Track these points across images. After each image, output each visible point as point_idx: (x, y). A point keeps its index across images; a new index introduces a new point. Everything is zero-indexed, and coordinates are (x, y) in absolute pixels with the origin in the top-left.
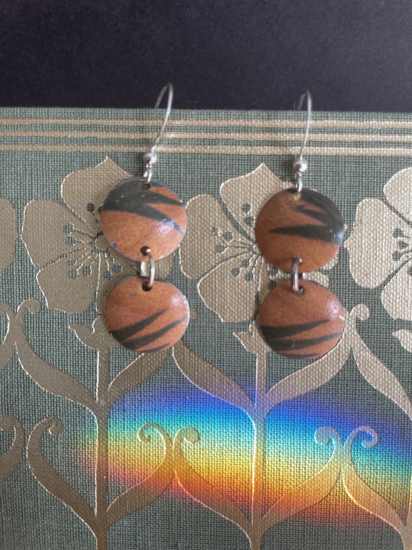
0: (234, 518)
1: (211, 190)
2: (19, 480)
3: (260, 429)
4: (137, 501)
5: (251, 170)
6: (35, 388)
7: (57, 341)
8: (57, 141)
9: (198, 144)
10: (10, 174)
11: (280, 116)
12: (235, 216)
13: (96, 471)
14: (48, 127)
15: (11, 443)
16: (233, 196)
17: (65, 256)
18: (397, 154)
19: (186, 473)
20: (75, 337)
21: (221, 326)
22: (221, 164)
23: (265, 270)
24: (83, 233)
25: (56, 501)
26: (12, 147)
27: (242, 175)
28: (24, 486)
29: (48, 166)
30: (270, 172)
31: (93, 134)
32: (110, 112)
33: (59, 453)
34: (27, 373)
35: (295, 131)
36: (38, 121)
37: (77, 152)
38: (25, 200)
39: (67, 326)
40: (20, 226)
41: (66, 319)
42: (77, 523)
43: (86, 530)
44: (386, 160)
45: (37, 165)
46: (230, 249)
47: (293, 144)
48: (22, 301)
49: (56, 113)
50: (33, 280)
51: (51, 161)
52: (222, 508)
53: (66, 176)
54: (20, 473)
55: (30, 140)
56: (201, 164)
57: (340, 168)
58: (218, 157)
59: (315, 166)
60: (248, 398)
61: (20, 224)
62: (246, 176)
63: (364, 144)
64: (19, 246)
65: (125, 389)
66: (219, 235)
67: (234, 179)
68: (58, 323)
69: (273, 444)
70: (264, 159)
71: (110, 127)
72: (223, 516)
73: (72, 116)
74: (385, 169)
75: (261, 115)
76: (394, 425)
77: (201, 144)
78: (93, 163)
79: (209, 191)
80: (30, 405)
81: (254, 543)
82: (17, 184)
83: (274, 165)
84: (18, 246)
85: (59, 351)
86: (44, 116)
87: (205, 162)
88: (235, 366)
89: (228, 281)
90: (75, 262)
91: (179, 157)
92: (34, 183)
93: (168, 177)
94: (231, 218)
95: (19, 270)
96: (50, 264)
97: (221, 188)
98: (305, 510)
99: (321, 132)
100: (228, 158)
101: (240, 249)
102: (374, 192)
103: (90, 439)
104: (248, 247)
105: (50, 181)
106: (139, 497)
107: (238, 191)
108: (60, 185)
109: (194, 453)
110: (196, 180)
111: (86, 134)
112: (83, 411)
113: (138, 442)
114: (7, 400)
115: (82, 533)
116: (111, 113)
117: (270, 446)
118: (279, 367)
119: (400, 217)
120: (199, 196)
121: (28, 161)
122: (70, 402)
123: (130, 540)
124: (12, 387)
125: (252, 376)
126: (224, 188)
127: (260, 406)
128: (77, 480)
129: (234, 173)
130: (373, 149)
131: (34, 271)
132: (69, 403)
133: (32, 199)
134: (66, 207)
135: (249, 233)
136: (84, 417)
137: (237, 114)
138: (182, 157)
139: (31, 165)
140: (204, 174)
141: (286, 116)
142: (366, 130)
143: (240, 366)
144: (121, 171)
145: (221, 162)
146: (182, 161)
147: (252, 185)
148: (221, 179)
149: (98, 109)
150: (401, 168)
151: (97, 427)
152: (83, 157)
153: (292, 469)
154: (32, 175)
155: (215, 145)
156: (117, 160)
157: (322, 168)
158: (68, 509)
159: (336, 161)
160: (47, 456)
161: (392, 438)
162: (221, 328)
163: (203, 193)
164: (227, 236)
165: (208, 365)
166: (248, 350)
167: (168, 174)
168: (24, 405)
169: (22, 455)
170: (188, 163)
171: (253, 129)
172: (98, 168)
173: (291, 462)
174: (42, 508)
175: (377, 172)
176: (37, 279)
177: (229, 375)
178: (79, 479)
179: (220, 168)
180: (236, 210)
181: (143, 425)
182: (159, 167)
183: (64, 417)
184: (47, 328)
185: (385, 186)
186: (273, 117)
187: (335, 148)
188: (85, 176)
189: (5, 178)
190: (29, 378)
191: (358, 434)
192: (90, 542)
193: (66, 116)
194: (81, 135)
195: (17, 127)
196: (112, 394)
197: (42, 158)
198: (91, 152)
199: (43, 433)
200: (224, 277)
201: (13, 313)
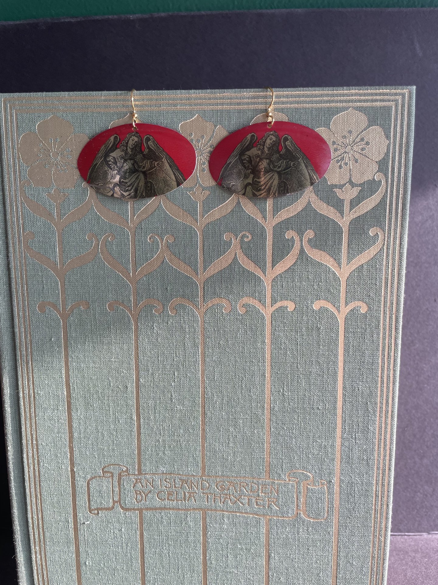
1: (175, 127)
3: (201, 235)
4: (149, 269)
5: (192, 117)
6: (102, 220)
8: (106, 107)
9: (168, 106)
11: (204, 92)
13: (130, 256)
15: (92, 246)
16: (185, 129)
18: (256, 109)
19: (170, 256)
21: (182, 189)
23: (200, 163)
25: (113, 270)
28: (98, 264)
29: (103, 118)
30: (201, 118)
31: (122, 103)
33: (114, 249)
34: (98, 213)
35: (211, 99)
36: (97, 98)
37: (115, 112)
42: (123, 280)
43: (127, 283)
44: (251, 111)
45: (98, 118)
47: (210, 105)
51: (104, 116)
52: (186, 271)
53: (111, 123)
54: (97, 258)
56: (170, 115)
57: (231, 115)
58: (177, 112)
60: (195, 221)
62: (190, 120)
63: (241, 104)
65: (141, 219)
67: (185, 122)
69: (207, 241)
70: (198, 112)
71: (129, 100)
72: (187, 274)
73: (112, 95)
74: (251, 115)
75: (196, 92)
76: (258, 231)
78: (122, 117)
80: (100, 228)
81: (200, 286)
82: (89, 127)
86: (99, 95)
87: (172, 115)
88: (189, 207)
92: (96, 127)
97: (179, 126)
98: (221, 270)
99: (222, 99)
100: (182, 112)
103: (127, 242)
105: (104, 126)
106: (150, 267)
107: (187, 127)
108: (108, 127)
109: (173, 247)
111: (119, 103)
112: (124, 230)
113: (148, 242)
114: (90, 226)
117: (205, 242)
118: (208, 207)
122: (118, 225)
123: (147, 287)
124: (92, 220)
125: (196, 212)
126: (181, 126)
127: (200, 225)
128: (122, 260)
129: (185, 119)
130: (245, 106)
136: (124, 232)
137: (185, 92)
139: (95, 118)
140: (172, 120)
141: (207, 92)
142: (242, 97)
143: (191, 207)
145: (179, 114)
146: (162, 114)
147: (193, 124)
148: (179, 122)
149: (123, 92)
150: (258, 114)
151: (130, 237)
152: (118, 114)
153: (215, 252)
154: (95, 123)
155: (176, 106)
158: (119, 274)
159: (229, 112)
161: (258, 236)
165: (177, 207)
166: (194, 200)
168: (97, 228)
169: (98, 251)
170: (164, 115)
172: (125, 119)
173: (215, 249)
174: (107, 274)
175: (247, 117)
177: (186, 211)
179: (179, 117)
181: (150, 235)
182: (152, 117)
183: (115, 232)
185: (251, 123)
186: (201, 93)
188: (119, 123)
189: (84, 125)
191: (243, 235)
192: (129, 289)
194: (116, 104)
196: (136, 221)
197: (100, 115)
198: (121, 112)
199: (106, 240)
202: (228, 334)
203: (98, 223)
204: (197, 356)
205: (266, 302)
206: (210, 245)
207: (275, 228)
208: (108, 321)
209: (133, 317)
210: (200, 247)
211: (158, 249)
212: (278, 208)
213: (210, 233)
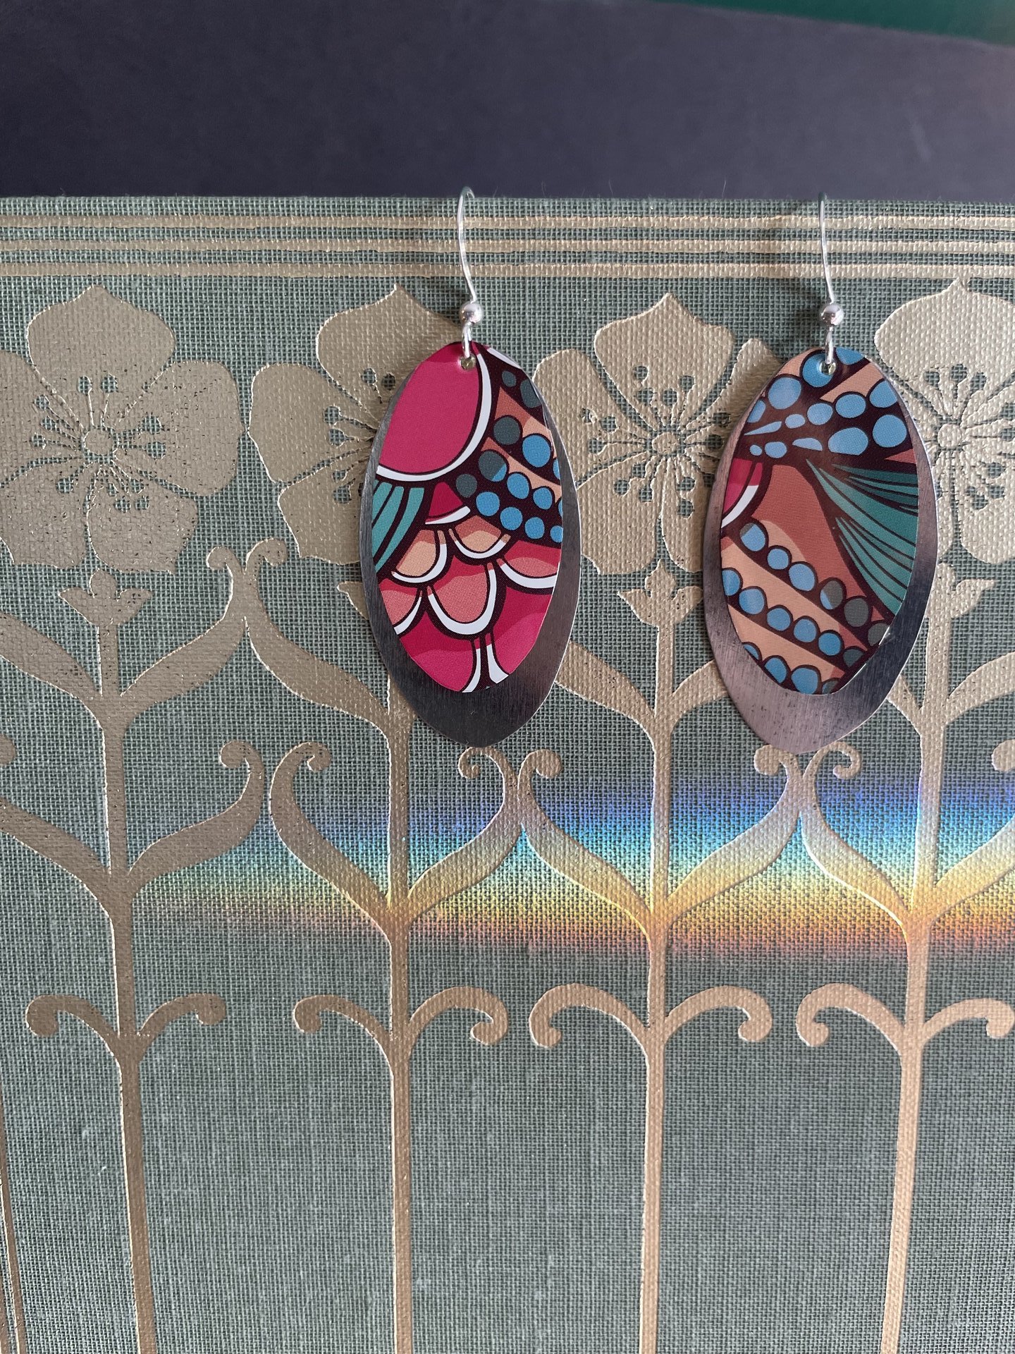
0: (621, 900)
1: (577, 343)
2: (256, 851)
3: (663, 751)
4: (460, 878)
5: (647, 305)
6: (281, 692)
7: (318, 611)
8: (306, 258)
9: (554, 261)
10: (224, 317)
11: (697, 209)
12: (621, 388)
13: (388, 829)
14: (289, 233)
15: (242, 788)
16: (616, 351)
17: (326, 463)
18: (899, 276)
19: (540, 828)
20: (349, 605)
21: (598, 581)
22: (596, 296)
23: (673, 483)
24: (357, 423)
25: (321, 883)
26: (227, 270)
27: (631, 315)
28: (264, 860)
29: (292, 303)
30: (680, 309)
31: (370, 244)
32: (398, 205)
33: (325, 802)
34: (268, 668)
35: (723, 236)
36: (272, 222)
37: (342, 277)
38: (252, 365)
39: (333, 585)
40: (245, 412)
41: (332, 573)
42: (357, 920)
43: (372, 931)
44: (880, 285)
45: (272, 303)
46: (611, 447)
47: (720, 260)
48: (254, 544)
49: (303, 206)
50: (271, 507)
51: (297, 294)
52: (602, 885)
53: (323, 321)
54: (258, 838)
55: (257, 256)
56: (560, 296)
58: (590, 283)
59: (758, 297)
60: (642, 700)
61: (245, 408)
62: (639, 316)
63: (843, 257)
64: (244, 448)
66: (593, 422)
67: (618, 322)
68: (319, 581)
69: (685, 776)
70: (669, 286)
71: (399, 232)
72: (603, 898)
73: (332, 213)
74: (878, 301)
75: (665, 206)
76: (888, 740)
77: (559, 260)
78: (371, 297)
79: (575, 344)
80: (273, 723)
81: (654, 942)
82: (238, 337)
83: (687, 297)
84: (245, 446)
85: (321, 629)
86: (281, 213)
87: (568, 293)
88: (620, 648)
89: (609, 503)
90: (344, 474)
91: (521, 284)
92: (267, 335)
93: (502, 320)
94: (613, 392)
95: (246, 490)
96: (300, 478)
97: (595, 338)
98: (739, 884)
99: (768, 236)
100: (608, 286)
101: (628, 445)
102: (858, 342)
103: (377, 776)
104: (643, 442)
105: (297, 332)
107: (626, 342)
108: (314, 338)
109: (554, 795)
110: (552, 325)
111: (359, 244)
112: (365, 729)
113: (459, 778)
114: (233, 715)
115: (365, 936)
116: (401, 207)
117: (680, 779)
118: (695, 647)
119: (902, 385)
120: (558, 352)
121: (256, 294)
122: (343, 716)
123: (448, 944)
124: (242, 692)
125: (649, 664)
126: (601, 337)
127: (663, 713)
128: (357, 846)
129: (618, 312)
130: (859, 266)
131: (273, 490)
132: (341, 717)
133: (264, 364)
134: (325, 377)
135: (645, 417)
136: (368, 739)
137: (623, 206)
138: (528, 285)
139: (262, 302)
140: (565, 313)
141: (708, 209)
142: (846, 232)
143: (630, 648)
144: (420, 311)
145: (596, 292)
146: (527, 290)
147: (650, 333)
148: (596, 323)
149: (377, 200)
150: (905, 299)
151: (390, 755)
152: (352, 286)
154: (263, 320)
155: (584, 261)
156: (414, 291)
157: (770, 300)
158: (342, 897)
159: (793, 289)
160: (304, 808)
161: (885, 761)
162: (596, 584)
163: (565, 348)
164: (606, 424)
165: (575, 647)
166: (642, 621)
167: (503, 316)
168: (263, 723)
169: (262, 808)
170: (537, 294)
171: (651, 232)
172: (380, 305)
173: (715, 805)
174: (297, 896)
175: (864, 307)
176: (279, 504)
177: (610, 663)
178: (360, 844)
179: (593, 303)
180: (621, 377)
182: (486, 302)
183: (333, 741)
184: (300, 589)
185: (877, 332)
186: (685, 211)
187: (792, 266)
188: (356, 322)
189: (215, 326)
190: (270, 676)
191: (827, 756)
192: (379, 951)
193: (321, 213)
194: (346, 246)
195: (234, 232)
197: (281, 290)
198: (367, 278)
199: (298, 769)
200: (602, 496)
201: (238, 565)
202: (756, 1120)
203: (266, 704)
204: (633, 1197)
205: (906, 1003)
206: (698, 791)
207: (953, 731)
208: (295, 1068)
209: (390, 1053)
210: (658, 795)
211: (495, 803)
212: (968, 657)
213: (699, 746)
